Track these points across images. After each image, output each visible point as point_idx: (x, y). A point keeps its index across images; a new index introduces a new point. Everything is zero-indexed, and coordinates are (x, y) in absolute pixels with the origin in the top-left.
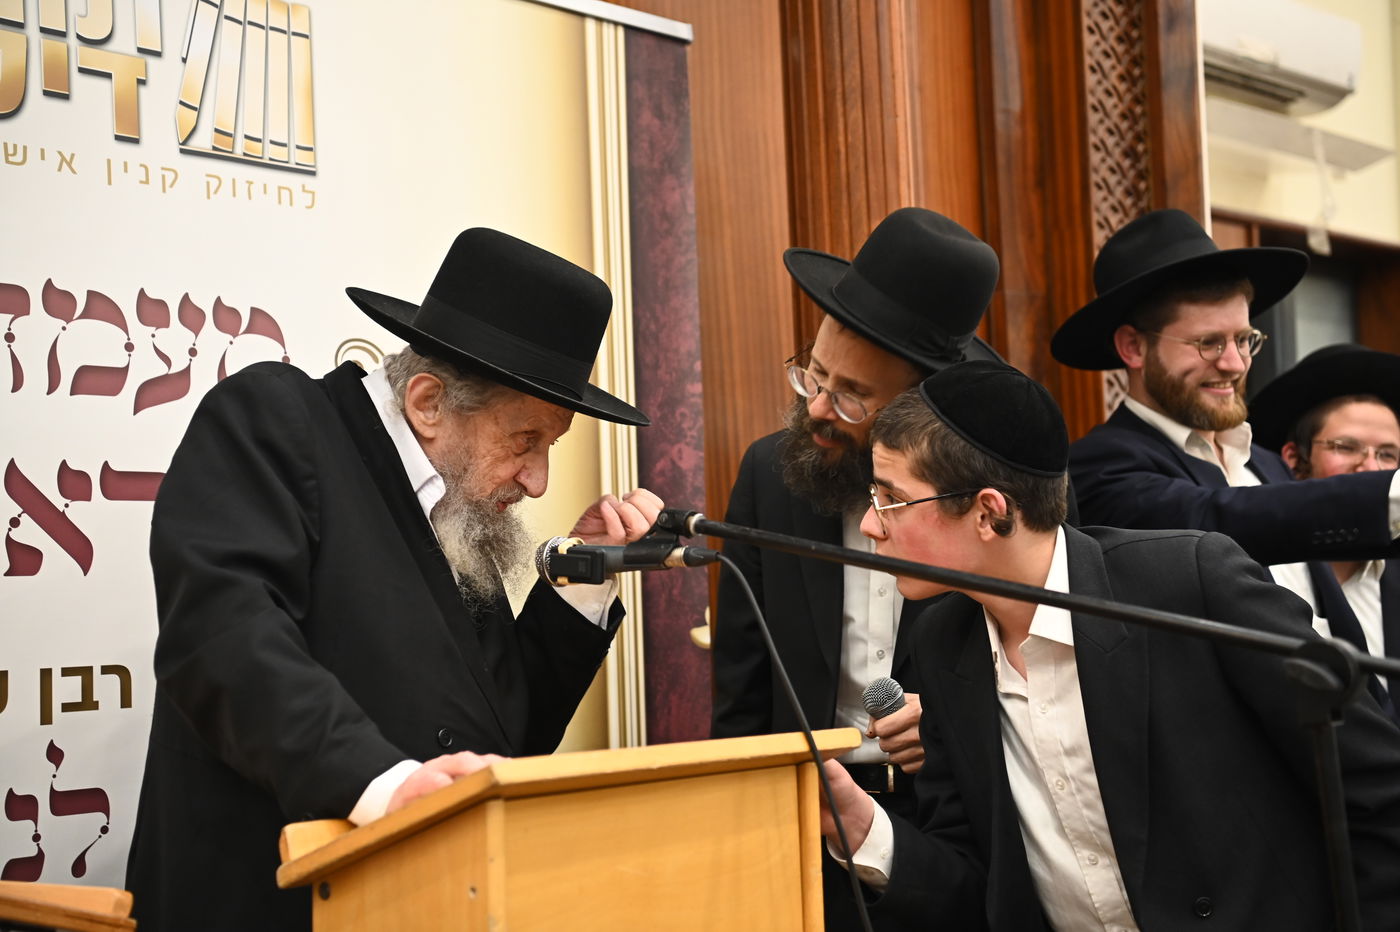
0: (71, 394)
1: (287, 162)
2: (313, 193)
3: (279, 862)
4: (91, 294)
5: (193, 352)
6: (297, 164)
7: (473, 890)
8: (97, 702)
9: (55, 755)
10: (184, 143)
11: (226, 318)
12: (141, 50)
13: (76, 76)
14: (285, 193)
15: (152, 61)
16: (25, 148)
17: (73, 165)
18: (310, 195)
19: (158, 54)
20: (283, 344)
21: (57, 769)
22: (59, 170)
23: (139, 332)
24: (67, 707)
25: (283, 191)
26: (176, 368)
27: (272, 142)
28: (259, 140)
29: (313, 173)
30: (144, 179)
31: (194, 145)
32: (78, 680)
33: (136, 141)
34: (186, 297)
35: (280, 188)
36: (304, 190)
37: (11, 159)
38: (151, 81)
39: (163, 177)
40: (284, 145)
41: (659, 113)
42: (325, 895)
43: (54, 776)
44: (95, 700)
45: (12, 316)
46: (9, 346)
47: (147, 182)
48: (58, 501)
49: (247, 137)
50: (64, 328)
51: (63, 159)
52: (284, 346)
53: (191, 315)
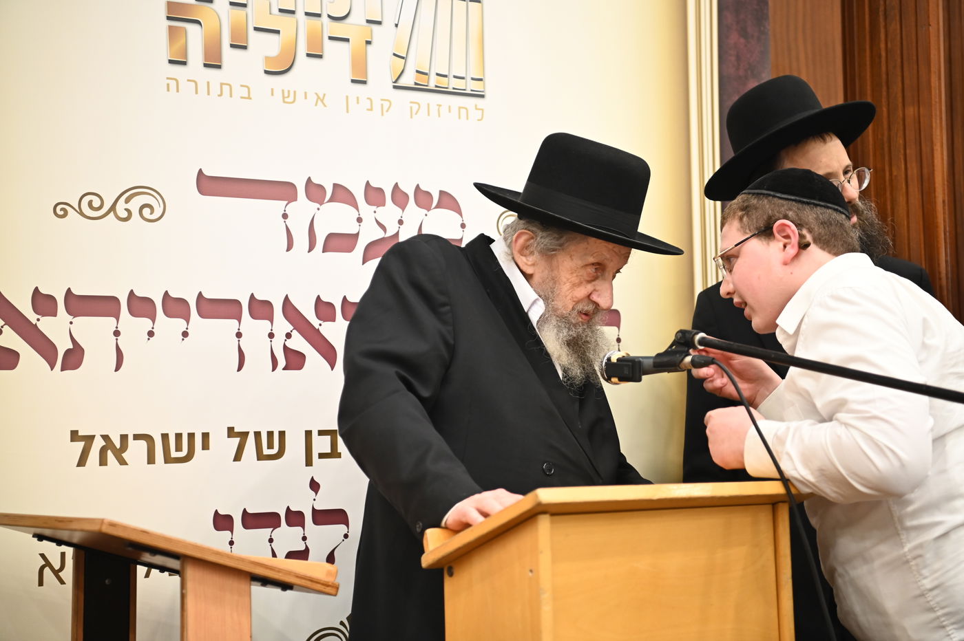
0: (323, 252)
1: (464, 90)
2: (482, 110)
3: (422, 552)
4: (335, 186)
5: (401, 222)
6: (472, 91)
7: (531, 571)
8: (340, 453)
9: (314, 486)
10: (394, 82)
11: (423, 198)
12: (368, 21)
13: (327, 42)
14: (463, 111)
15: (375, 27)
16: (295, 92)
17: (324, 102)
18: (481, 111)
19: (379, 23)
20: (460, 214)
21: (316, 494)
22: (316, 105)
23: (366, 210)
24: (322, 456)
25: (461, 110)
26: (390, 233)
27: (455, 77)
28: (445, 76)
29: (482, 96)
30: (369, 108)
31: (402, 83)
32: (328, 438)
33: (364, 82)
34: (396, 185)
35: (460, 108)
36: (476, 109)
37: (286, 100)
38: (374, 42)
39: (382, 105)
40: (463, 78)
41: (744, 33)
42: (451, 574)
43: (314, 500)
44: (339, 451)
45: (286, 202)
46: (285, 222)
47: (371, 110)
48: (315, 322)
49: (438, 74)
50: (318, 209)
51: (318, 97)
52: (461, 216)
53: (399, 197)
